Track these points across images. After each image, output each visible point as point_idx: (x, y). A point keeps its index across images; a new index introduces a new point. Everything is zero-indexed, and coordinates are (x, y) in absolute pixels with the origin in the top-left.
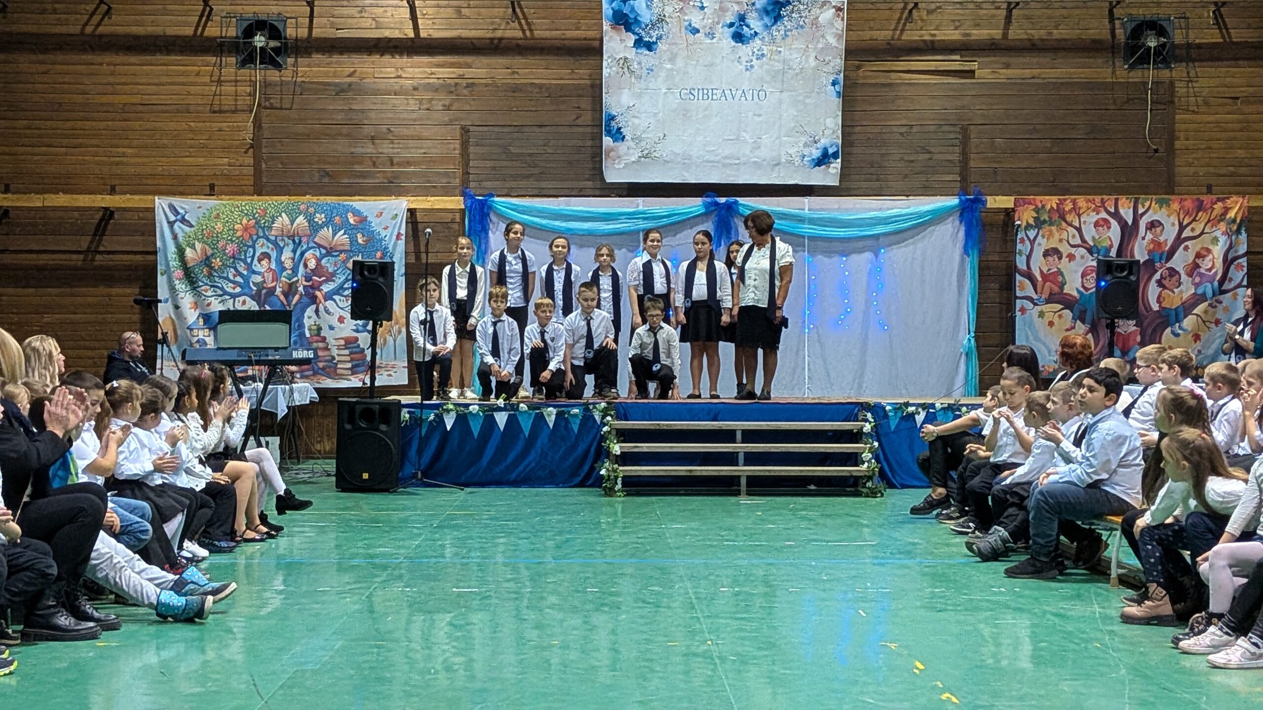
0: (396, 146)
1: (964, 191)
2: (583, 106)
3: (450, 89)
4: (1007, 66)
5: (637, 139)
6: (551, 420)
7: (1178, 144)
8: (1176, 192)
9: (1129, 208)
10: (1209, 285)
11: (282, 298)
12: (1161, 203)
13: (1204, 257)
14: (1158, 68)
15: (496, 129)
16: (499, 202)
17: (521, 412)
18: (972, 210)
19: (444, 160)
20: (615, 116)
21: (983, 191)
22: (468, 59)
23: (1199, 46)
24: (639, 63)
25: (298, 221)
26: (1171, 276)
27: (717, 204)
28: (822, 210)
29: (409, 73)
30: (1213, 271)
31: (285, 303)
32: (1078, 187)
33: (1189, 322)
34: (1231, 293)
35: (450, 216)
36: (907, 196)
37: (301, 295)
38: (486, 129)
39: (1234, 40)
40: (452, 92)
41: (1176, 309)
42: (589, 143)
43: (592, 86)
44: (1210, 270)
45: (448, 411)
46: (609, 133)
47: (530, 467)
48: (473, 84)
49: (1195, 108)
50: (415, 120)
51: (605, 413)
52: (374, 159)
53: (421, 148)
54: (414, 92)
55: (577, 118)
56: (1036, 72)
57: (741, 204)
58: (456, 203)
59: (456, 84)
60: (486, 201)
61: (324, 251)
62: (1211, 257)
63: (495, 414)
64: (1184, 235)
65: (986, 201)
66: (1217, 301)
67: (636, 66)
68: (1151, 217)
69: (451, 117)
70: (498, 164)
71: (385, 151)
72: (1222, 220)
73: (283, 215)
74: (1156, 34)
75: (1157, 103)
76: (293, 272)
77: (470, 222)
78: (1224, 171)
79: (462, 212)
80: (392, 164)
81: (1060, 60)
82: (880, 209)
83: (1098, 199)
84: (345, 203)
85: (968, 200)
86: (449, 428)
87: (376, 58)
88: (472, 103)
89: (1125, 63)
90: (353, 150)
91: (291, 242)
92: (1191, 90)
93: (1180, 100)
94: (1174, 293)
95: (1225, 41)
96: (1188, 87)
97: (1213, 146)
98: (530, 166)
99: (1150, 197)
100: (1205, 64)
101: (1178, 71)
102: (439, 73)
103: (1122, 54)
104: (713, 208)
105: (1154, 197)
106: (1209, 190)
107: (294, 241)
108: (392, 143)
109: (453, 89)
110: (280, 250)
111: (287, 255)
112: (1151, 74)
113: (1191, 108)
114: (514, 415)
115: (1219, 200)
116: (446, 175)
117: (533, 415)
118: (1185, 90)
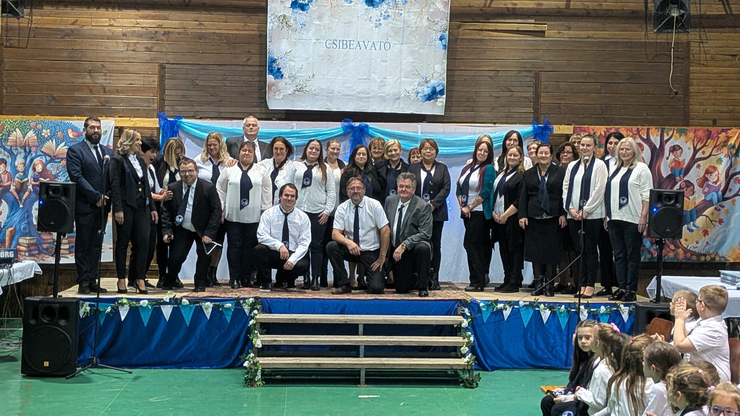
0: (108, 78)
1: (536, 120)
2: (252, 51)
3: (152, 36)
4: (569, 28)
5: (293, 77)
6: (208, 313)
7: (692, 89)
8: (690, 123)
9: (657, 136)
10: (715, 194)
11: (15, 194)
12: (681, 132)
13: (711, 173)
14: (678, 32)
15: (186, 67)
16: (187, 123)
17: (184, 306)
18: (542, 135)
19: (144, 90)
20: (276, 60)
21: (550, 121)
22: (166, 13)
23: (709, 17)
24: (295, 20)
25: (29, 135)
26: (687, 187)
27: (352, 127)
28: (431, 133)
29: (119, 22)
30: (718, 184)
31: (18, 198)
32: (620, 119)
33: (700, 221)
34: (731, 200)
35: (149, 132)
36: (495, 123)
37: (30, 192)
38: (179, 66)
39: (734, 13)
40: (152, 38)
41: (691, 211)
42: (257, 79)
43: (260, 36)
44: (716, 182)
45: (123, 304)
46: (271, 72)
47: (190, 351)
48: (169, 32)
49: (705, 63)
50: (123, 59)
51: (253, 307)
52: (91, 88)
53: (128, 80)
54: (123, 37)
55: (248, 60)
56: (590, 33)
57: (371, 128)
58: (153, 123)
59: (156, 32)
60: (176, 122)
61: (48, 158)
62: (716, 173)
63: (161, 306)
64: (697, 157)
65: (553, 128)
66: (720, 205)
67: (292, 22)
68: (673, 142)
69: (152, 56)
70: (187, 93)
71: (100, 81)
72: (725, 146)
73: (17, 130)
74: (678, 8)
75: (678, 58)
76: (24, 174)
77: (163, 137)
78: (725, 109)
79: (158, 129)
80: (105, 92)
81: (608, 25)
82: (474, 134)
83: (635, 128)
84: (66, 121)
85: (539, 128)
86: (123, 318)
87: (93, 11)
88: (167, 46)
89: (655, 27)
90: (74, 80)
91: (22, 151)
92: (702, 49)
93: (693, 56)
94: (689, 199)
95: (727, 14)
96: (700, 47)
97: (718, 91)
98: (212, 96)
99: (673, 128)
100: (713, 30)
101: (693, 35)
102: (143, 23)
103: (653, 22)
104: (349, 130)
105: (676, 128)
106: (715, 123)
107: (25, 150)
108: (105, 75)
109: (154, 36)
110: (14, 157)
111: (19, 161)
112: (673, 37)
113: (702, 62)
114: (178, 308)
115: (723, 131)
116: (148, 100)
117: (194, 307)
118: (698, 49)
